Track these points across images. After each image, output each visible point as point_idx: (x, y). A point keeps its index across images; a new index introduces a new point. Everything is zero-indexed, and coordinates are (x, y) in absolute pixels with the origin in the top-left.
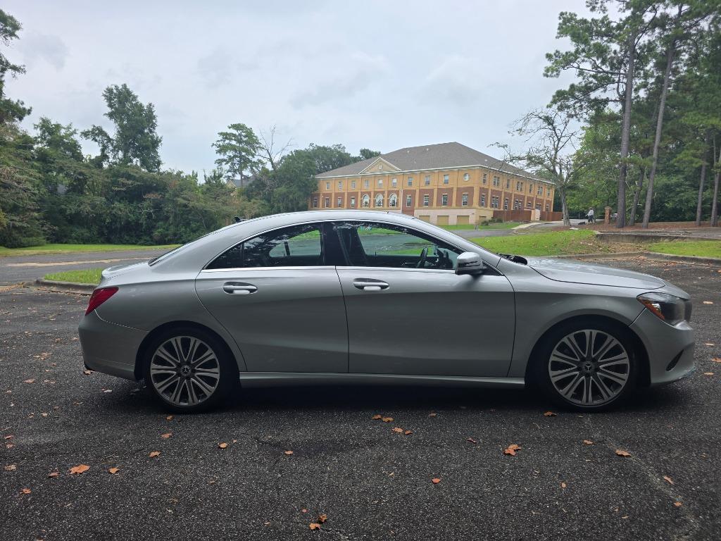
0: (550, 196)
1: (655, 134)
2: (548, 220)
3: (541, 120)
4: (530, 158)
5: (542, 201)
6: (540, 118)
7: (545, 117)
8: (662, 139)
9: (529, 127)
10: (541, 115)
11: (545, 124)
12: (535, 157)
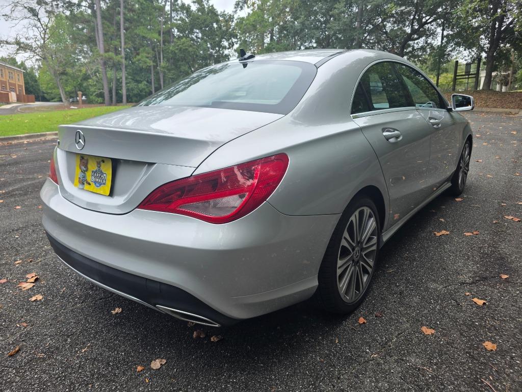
0: (21, 81)
1: (120, 38)
2: (25, 102)
3: (26, 10)
4: (18, 43)
5: (14, 85)
6: (25, 7)
7: (30, 8)
8: (125, 43)
9: (14, 15)
10: (26, 6)
11: (29, 15)
12: (23, 43)
